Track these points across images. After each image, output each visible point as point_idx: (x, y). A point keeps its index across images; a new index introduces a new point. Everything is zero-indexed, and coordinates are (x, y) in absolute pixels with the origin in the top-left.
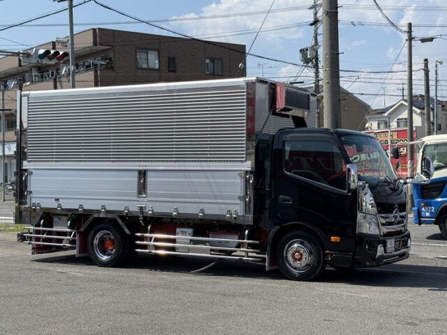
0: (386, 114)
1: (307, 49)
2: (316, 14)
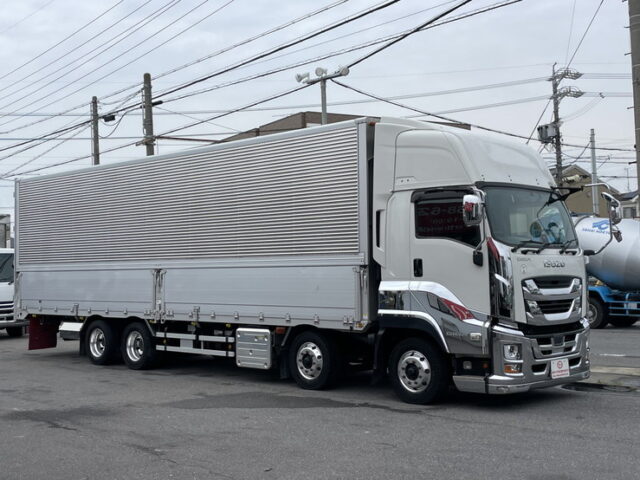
0: (633, 200)
1: (547, 127)
2: (555, 86)
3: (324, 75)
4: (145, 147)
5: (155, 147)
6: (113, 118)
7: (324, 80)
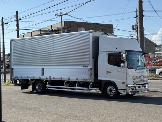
1: (134, 26)
2: (137, 14)
3: (62, 14)
4: (17, 32)
5: (19, 32)
6: (7, 23)
7: (61, 16)
